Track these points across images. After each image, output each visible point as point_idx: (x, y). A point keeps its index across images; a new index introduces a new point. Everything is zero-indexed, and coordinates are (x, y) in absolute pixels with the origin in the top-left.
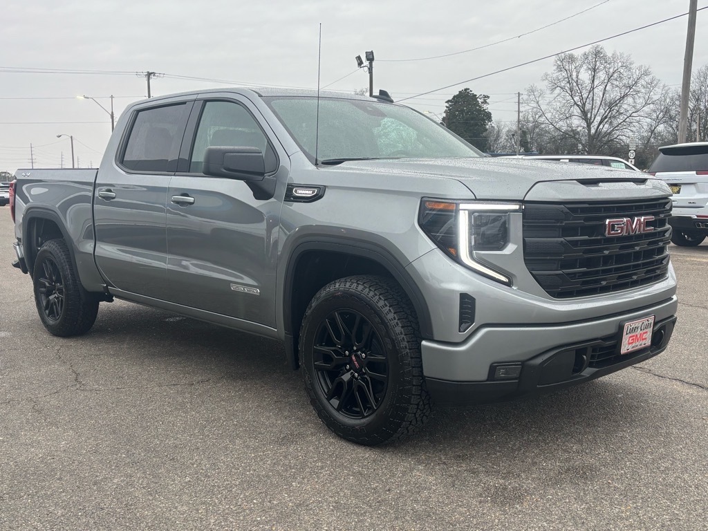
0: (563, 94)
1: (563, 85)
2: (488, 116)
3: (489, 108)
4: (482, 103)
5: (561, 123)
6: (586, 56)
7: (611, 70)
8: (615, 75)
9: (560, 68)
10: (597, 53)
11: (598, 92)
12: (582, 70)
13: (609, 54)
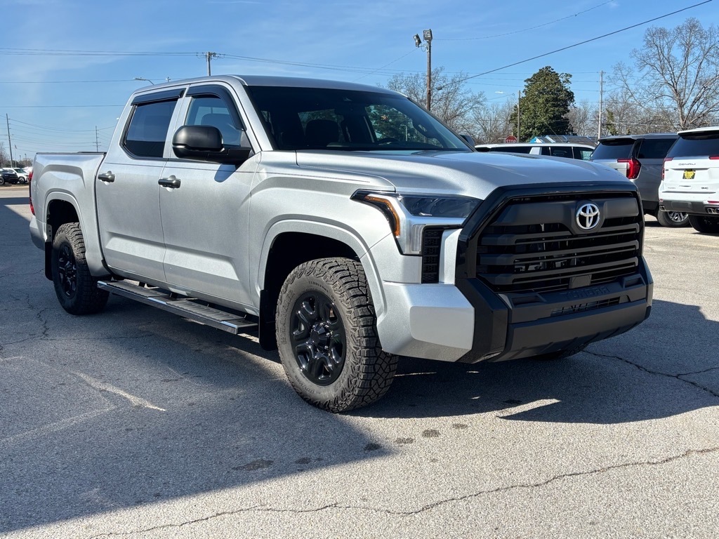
0: (652, 72)
1: (653, 62)
2: (570, 96)
3: (570, 87)
4: (564, 82)
5: (650, 103)
6: (679, 30)
7: (707, 46)
8: (712, 51)
9: (650, 44)
10: (692, 27)
11: (692, 69)
12: (675, 45)
13: (706, 28)
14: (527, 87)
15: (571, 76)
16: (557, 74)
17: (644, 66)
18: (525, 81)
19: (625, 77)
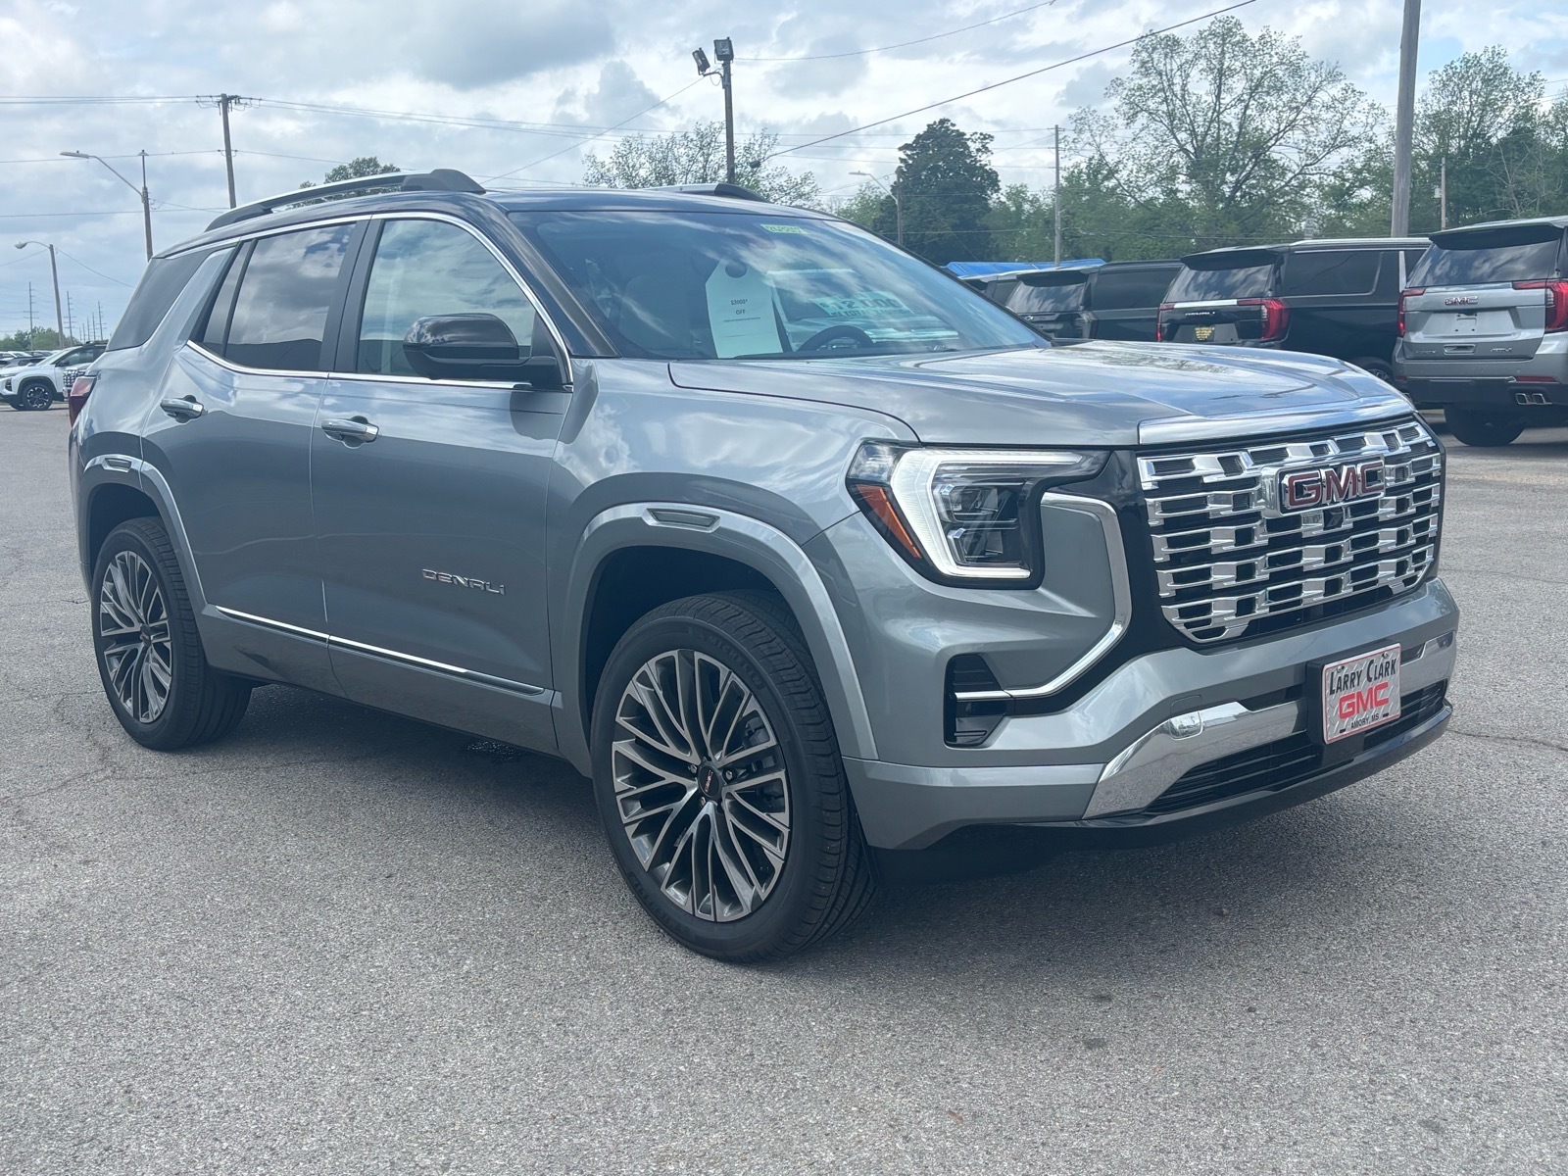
0: (1153, 126)
1: (1152, 106)
2: (992, 179)
4: (978, 150)
6: (1201, 41)
7: (1258, 73)
9: (1145, 68)
10: (1226, 34)
11: (1230, 119)
12: (1194, 73)
13: (1253, 37)
14: (902, 160)
15: (991, 137)
16: (964, 134)
17: (1135, 114)
18: (900, 149)
19: (1097, 139)
